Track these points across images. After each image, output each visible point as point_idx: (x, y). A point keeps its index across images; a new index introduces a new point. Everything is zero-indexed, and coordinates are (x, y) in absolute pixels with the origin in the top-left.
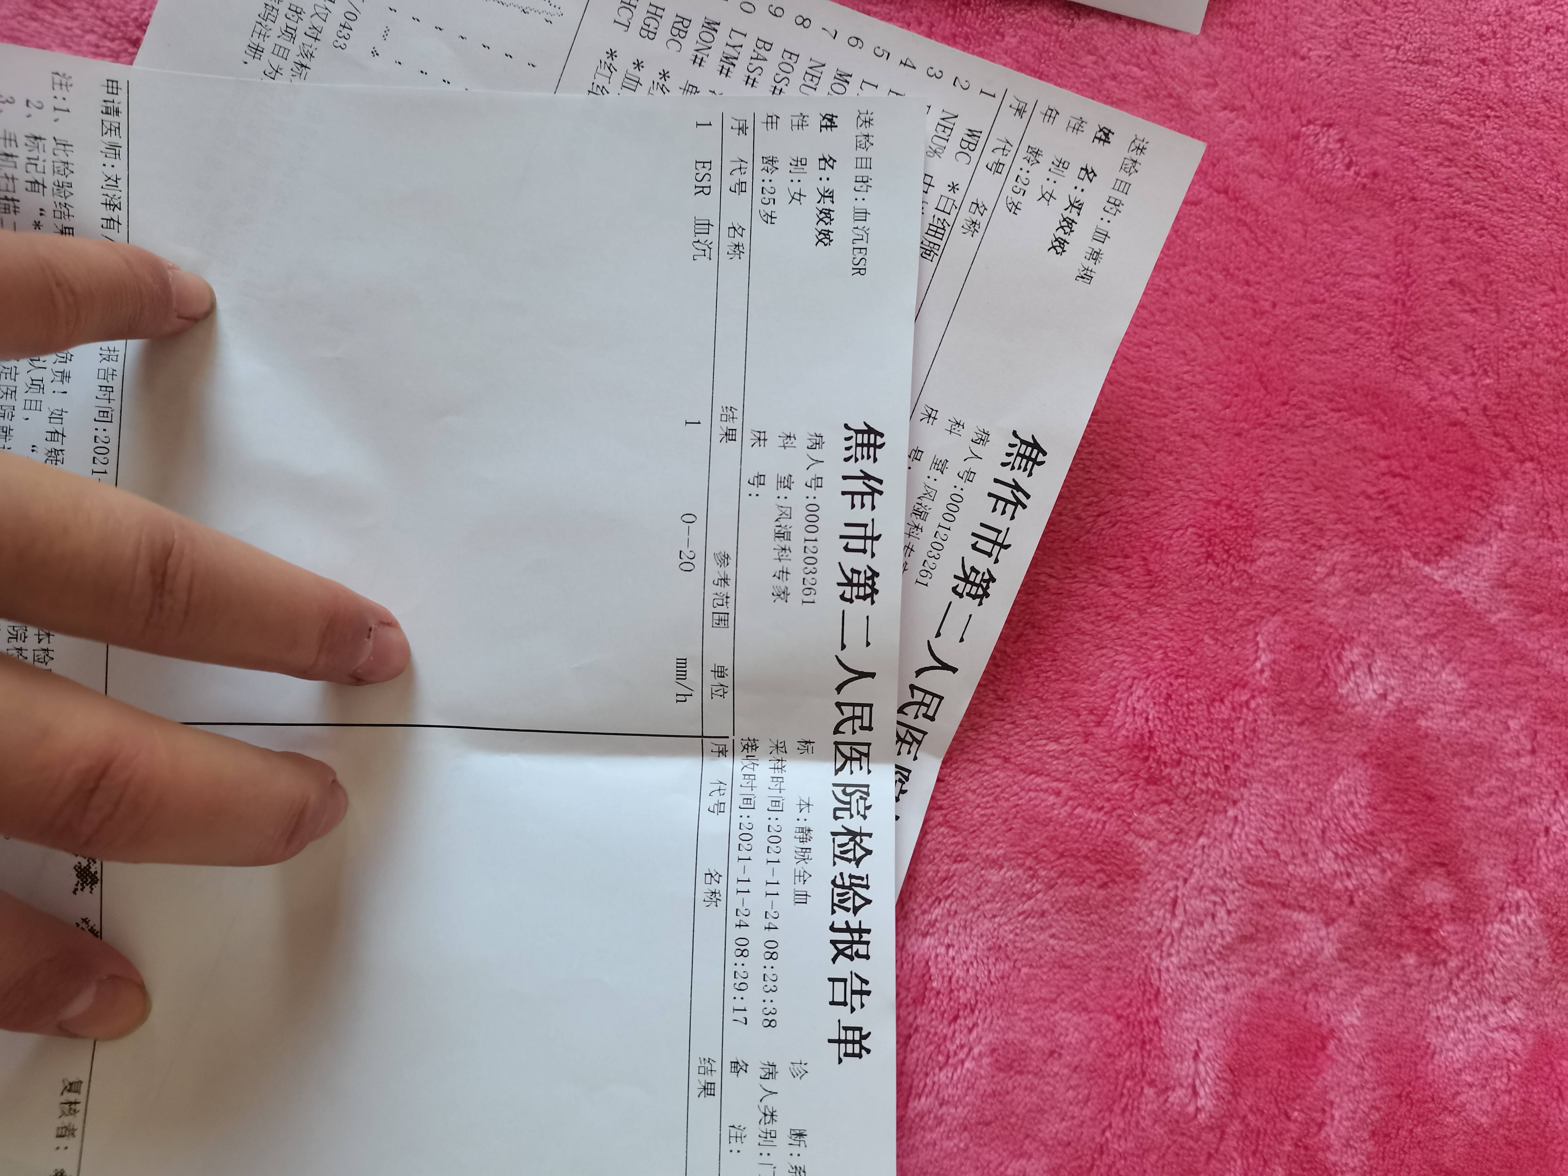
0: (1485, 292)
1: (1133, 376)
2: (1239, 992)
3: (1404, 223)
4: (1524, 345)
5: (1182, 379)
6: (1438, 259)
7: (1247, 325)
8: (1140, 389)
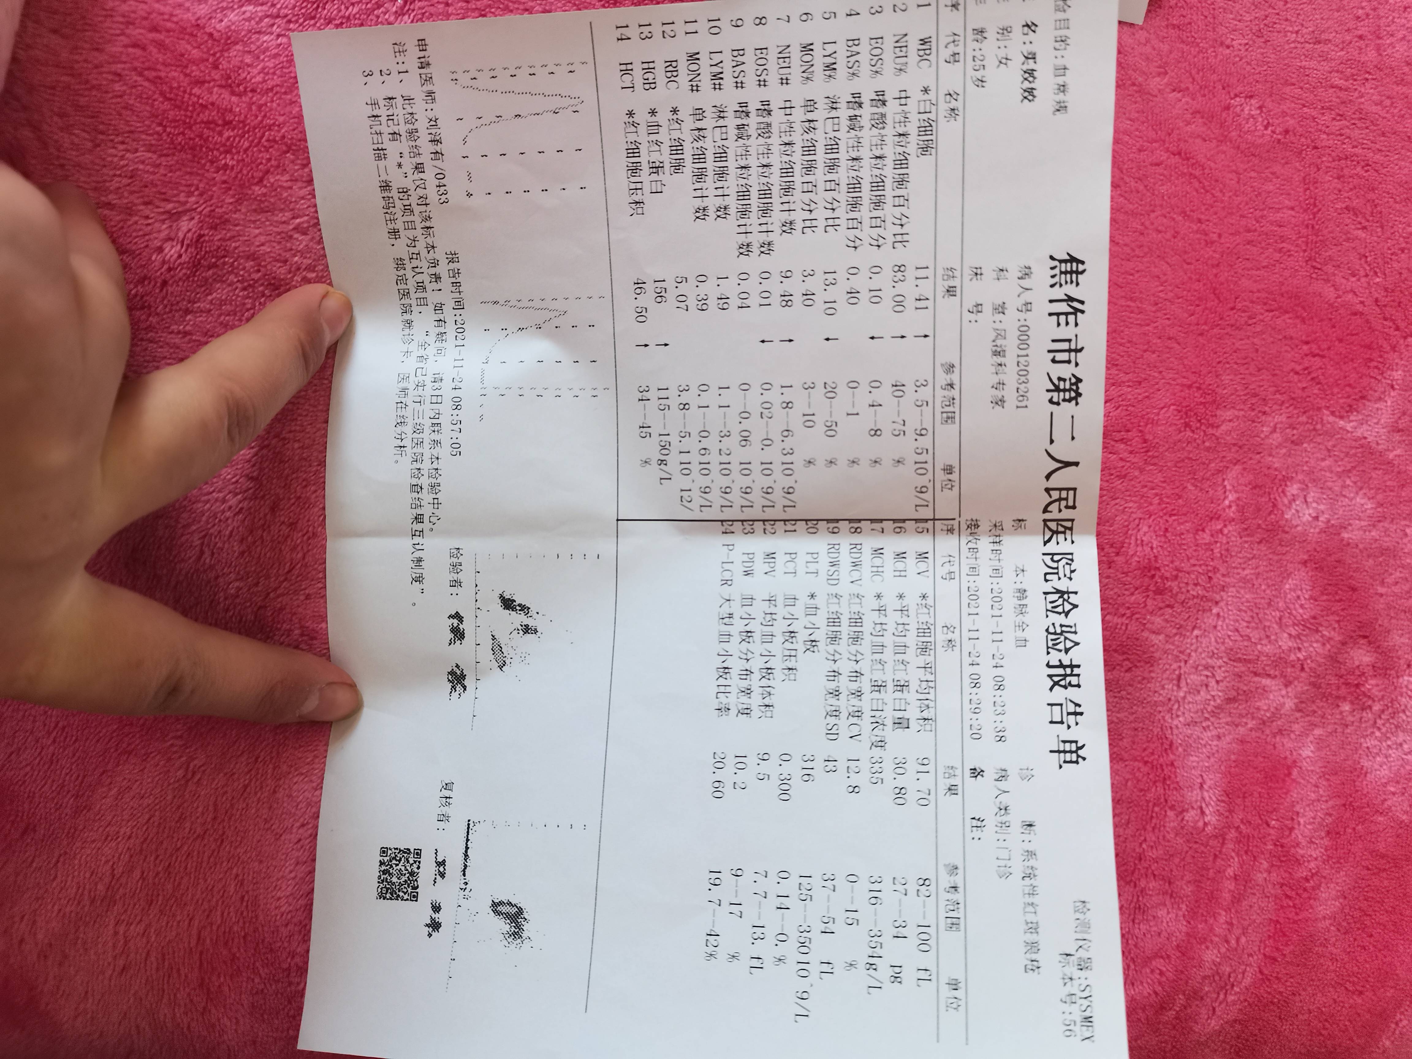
0: (1372, 213)
1: (1122, 297)
2: (1228, 739)
3: (1309, 167)
4: (1403, 250)
5: (1159, 297)
6: (1336, 192)
7: (1202, 252)
8: (1128, 306)
